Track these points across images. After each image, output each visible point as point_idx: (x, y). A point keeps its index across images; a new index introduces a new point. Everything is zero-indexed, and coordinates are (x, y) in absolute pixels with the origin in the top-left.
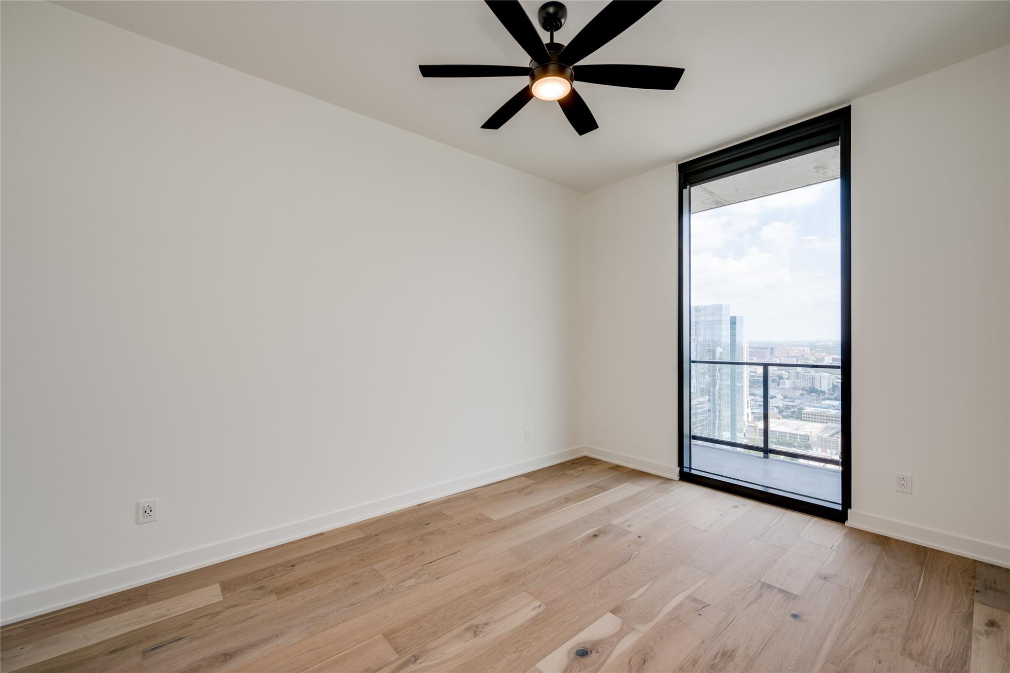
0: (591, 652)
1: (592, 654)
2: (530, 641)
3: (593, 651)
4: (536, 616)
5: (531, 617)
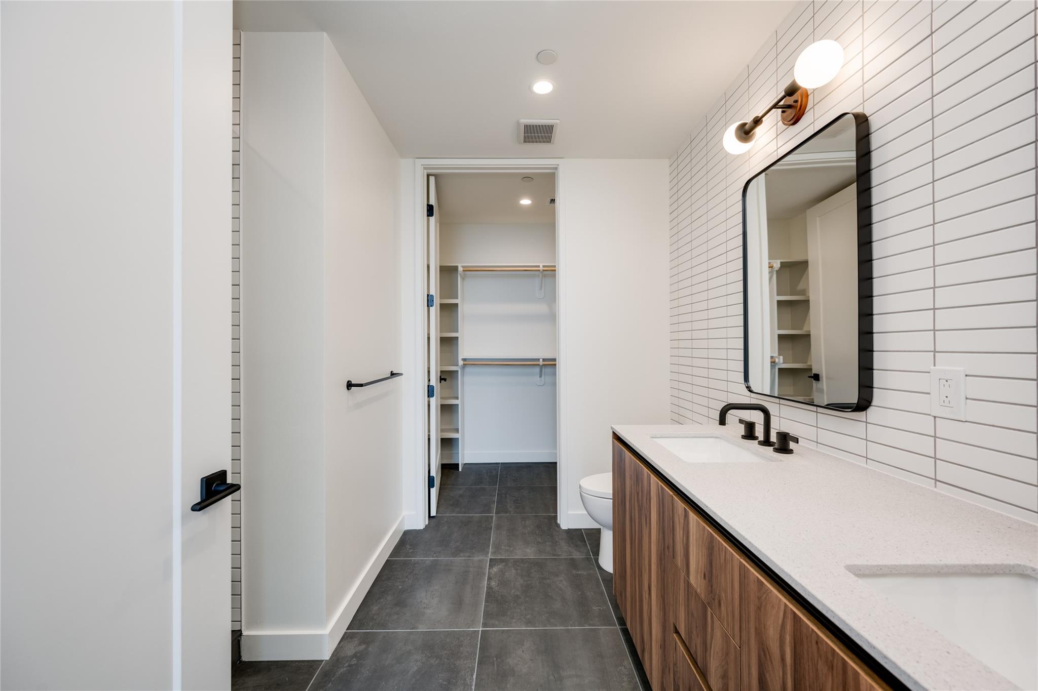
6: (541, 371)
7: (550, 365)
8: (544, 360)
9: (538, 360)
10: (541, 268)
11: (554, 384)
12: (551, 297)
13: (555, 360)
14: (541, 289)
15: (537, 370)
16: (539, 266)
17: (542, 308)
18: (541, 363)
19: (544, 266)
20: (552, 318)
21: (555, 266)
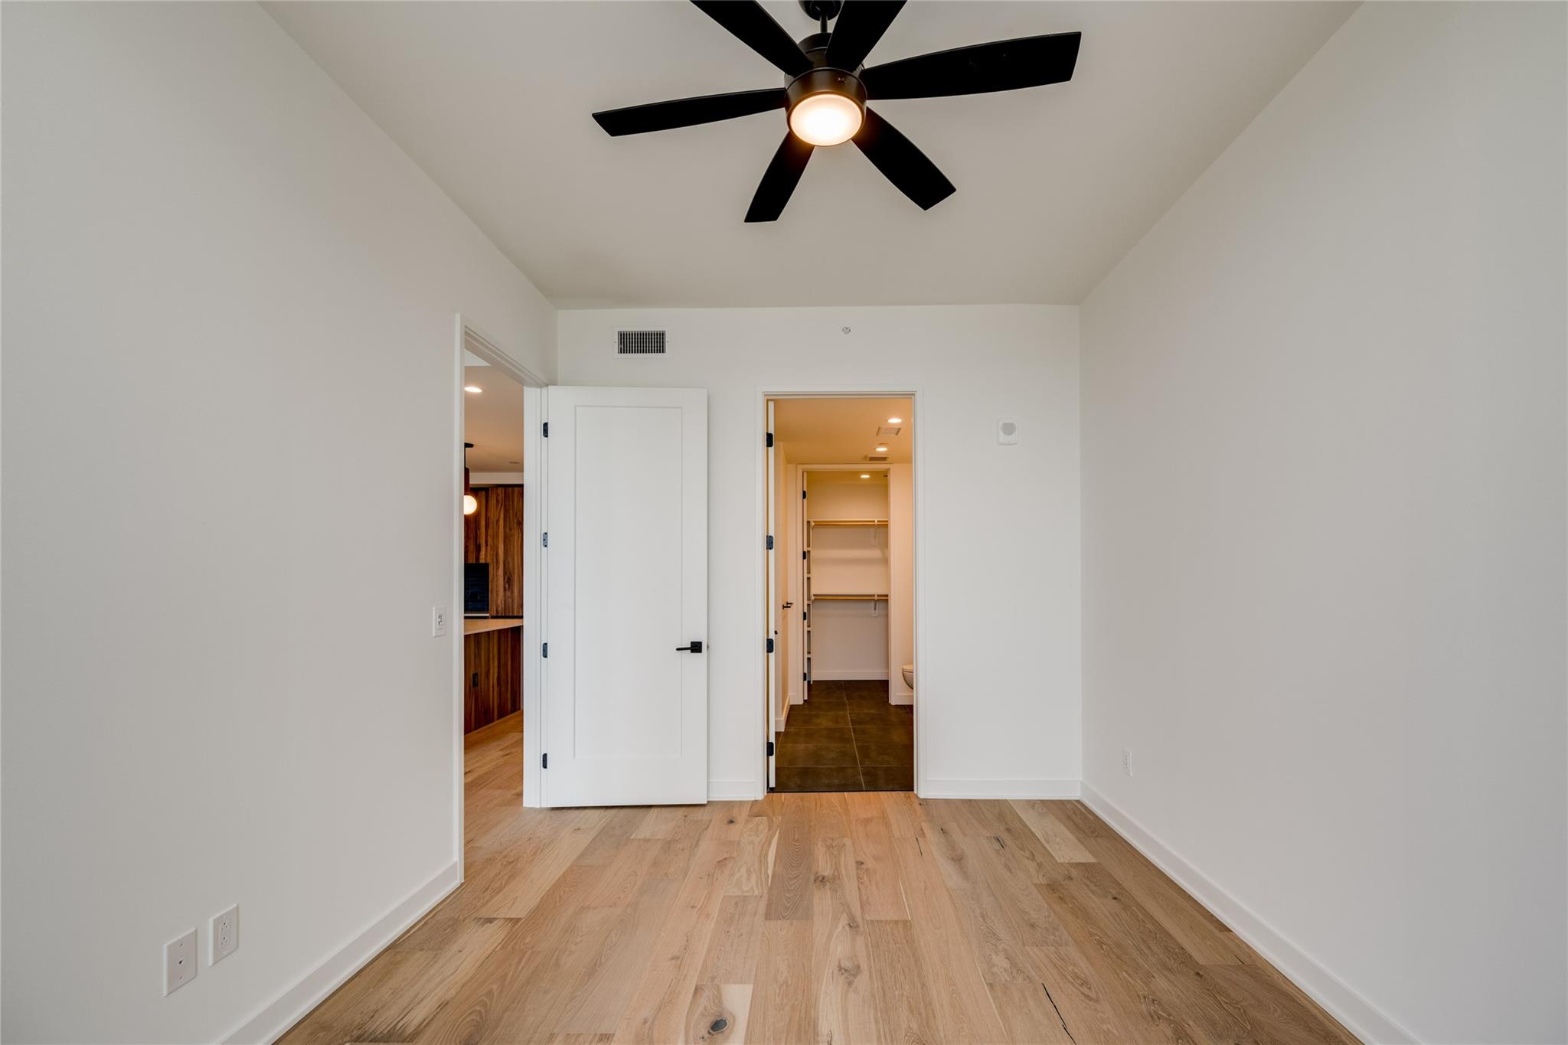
0: (709, 1033)
1: (707, 1032)
2: (785, 1000)
3: (708, 1035)
4: (815, 1027)
5: (820, 1024)
6: (875, 605)
7: (884, 599)
8: (878, 596)
9: (874, 596)
10: (876, 523)
11: (887, 616)
12: (885, 544)
13: (887, 596)
14: (875, 538)
15: (873, 604)
16: (874, 521)
17: (876, 553)
18: (876, 598)
19: (878, 521)
20: (885, 561)
21: (887, 521)
